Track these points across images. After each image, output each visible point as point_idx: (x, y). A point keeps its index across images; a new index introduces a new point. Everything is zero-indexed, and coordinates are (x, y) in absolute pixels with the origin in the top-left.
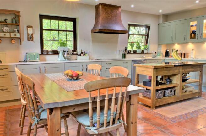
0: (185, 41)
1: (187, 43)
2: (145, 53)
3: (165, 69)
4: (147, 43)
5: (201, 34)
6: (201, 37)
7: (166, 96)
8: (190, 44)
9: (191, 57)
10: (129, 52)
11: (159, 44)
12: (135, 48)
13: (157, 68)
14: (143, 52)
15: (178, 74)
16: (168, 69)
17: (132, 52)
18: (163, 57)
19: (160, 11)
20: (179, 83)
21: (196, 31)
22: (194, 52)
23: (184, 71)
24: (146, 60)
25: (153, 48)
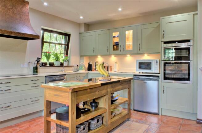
0: (108, 53)
1: (110, 55)
2: (65, 66)
3: (89, 90)
4: (67, 54)
5: (124, 46)
6: (124, 49)
7: (91, 129)
8: (113, 56)
9: (115, 70)
10: (44, 65)
11: (81, 56)
12: (52, 60)
13: (76, 91)
14: (62, 65)
15: (106, 95)
16: (94, 90)
17: (48, 65)
18: (85, 71)
19: (81, 17)
20: (107, 107)
21: (118, 43)
22: (117, 65)
23: (113, 90)
24: (65, 75)
25: (74, 60)
